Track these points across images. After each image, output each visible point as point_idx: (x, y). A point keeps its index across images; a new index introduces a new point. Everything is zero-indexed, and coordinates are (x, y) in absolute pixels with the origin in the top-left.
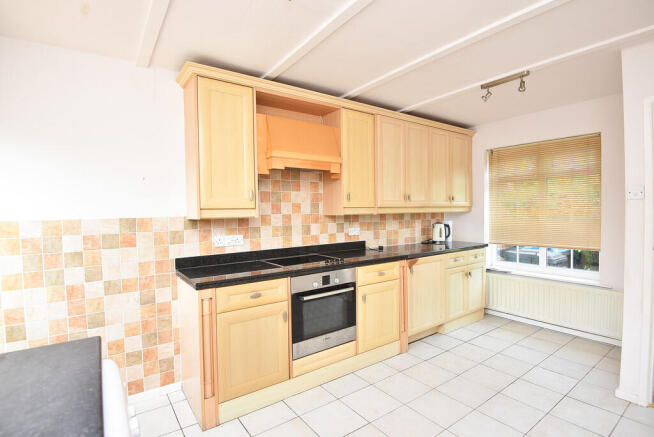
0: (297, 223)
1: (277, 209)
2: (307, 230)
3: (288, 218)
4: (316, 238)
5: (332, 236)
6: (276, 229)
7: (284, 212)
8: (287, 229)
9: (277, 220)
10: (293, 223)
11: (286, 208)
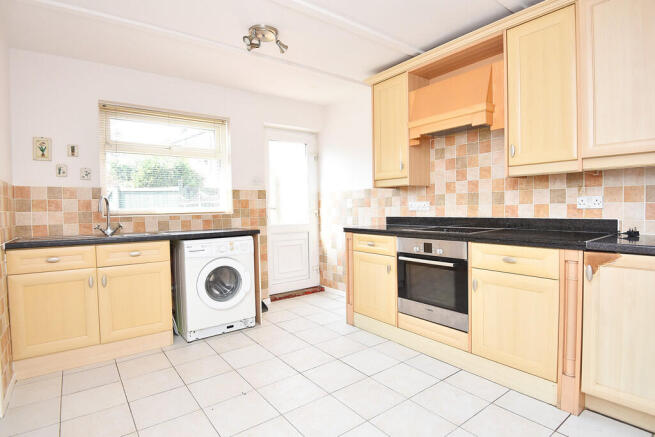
0: (485, 190)
1: (462, 175)
2: (499, 199)
3: (474, 185)
4: (513, 209)
5: (538, 207)
6: (461, 197)
7: (470, 177)
8: (473, 197)
9: (462, 187)
10: (480, 190)
11: (473, 174)
